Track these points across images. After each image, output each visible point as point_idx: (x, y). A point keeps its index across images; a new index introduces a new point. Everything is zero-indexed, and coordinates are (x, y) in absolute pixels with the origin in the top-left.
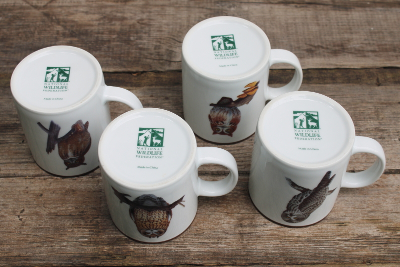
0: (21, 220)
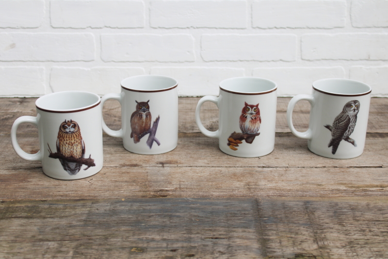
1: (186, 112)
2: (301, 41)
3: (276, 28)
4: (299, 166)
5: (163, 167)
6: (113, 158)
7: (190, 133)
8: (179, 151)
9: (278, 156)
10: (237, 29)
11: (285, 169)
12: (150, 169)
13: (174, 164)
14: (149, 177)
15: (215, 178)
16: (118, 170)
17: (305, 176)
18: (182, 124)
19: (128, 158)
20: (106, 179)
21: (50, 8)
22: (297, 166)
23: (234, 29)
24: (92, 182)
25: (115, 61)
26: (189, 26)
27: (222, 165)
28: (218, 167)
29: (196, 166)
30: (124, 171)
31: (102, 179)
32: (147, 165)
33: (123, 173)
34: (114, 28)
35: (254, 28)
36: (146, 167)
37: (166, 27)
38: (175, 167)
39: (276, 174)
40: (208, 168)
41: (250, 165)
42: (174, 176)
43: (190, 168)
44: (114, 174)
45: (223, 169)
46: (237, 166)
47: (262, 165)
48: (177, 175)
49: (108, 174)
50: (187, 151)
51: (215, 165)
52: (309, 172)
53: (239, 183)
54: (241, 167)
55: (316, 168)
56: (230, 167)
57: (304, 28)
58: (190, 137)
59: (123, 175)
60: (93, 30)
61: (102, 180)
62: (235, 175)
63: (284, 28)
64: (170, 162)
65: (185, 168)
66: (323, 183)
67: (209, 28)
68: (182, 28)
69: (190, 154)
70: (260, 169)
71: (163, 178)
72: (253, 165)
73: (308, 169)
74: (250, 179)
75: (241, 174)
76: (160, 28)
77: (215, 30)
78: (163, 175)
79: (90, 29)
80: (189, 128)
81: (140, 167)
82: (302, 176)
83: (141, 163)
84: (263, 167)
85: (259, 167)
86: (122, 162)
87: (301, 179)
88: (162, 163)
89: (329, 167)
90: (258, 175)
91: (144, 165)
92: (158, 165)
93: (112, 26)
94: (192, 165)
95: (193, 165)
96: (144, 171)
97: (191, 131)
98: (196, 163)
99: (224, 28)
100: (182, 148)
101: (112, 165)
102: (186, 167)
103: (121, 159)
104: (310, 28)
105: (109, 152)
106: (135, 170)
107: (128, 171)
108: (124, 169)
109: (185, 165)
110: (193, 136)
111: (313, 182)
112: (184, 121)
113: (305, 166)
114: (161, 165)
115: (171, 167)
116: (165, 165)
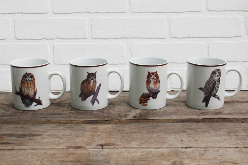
0: (41, 163)
1: (120, 103)
2: (209, 48)
3: (189, 37)
4: (216, 147)
5: (103, 148)
6: (61, 141)
7: (124, 120)
8: (115, 135)
9: (197, 139)
10: (158, 38)
11: (204, 149)
12: (91, 150)
13: (111, 145)
14: (91, 158)
15: (147, 158)
16: (65, 152)
17: (222, 155)
18: (117, 112)
19: (73, 141)
20: (54, 160)
21: (15, 24)
22: (214, 147)
23: (157, 38)
24: (43, 162)
25: (65, 64)
26: (122, 37)
27: (152, 147)
28: (148, 148)
29: (130, 148)
30: (70, 152)
31: (52, 159)
32: (89, 147)
33: (69, 154)
34: (64, 39)
35: (172, 38)
36: (89, 148)
37: (104, 38)
38: (112, 148)
39: (197, 154)
40: (140, 149)
41: (174, 147)
42: (111, 156)
43: (125, 149)
44: (61, 155)
45: (153, 150)
46: (164, 147)
47: (184, 146)
48: (114, 156)
49: (56, 155)
50: (122, 134)
51: (146, 147)
52: (225, 152)
53: (166, 162)
54: (167, 148)
55: (230, 148)
56: (158, 148)
57: (210, 37)
58: (124, 123)
59: (69, 156)
60: (48, 40)
61: (51, 161)
62: (163, 155)
63: (196, 38)
64: (108, 144)
65: (120, 149)
66: (238, 162)
67: (136, 38)
68: (116, 39)
69: (124, 137)
70: (183, 150)
71: (102, 158)
72: (177, 146)
73: (224, 150)
74: (176, 159)
75: (168, 154)
76: (99, 38)
77: (142, 39)
78: (103, 155)
79: (45, 39)
80: (123, 116)
81: (83, 149)
82: (219, 156)
83: (84, 145)
84: (186, 148)
85: (183, 148)
86: (68, 144)
87: (218, 158)
88: (102, 146)
89: (240, 147)
90: (182, 155)
91: (87, 147)
92: (98, 147)
93: (62, 38)
94: (126, 147)
95: (128, 147)
96: (86, 152)
97: (124, 119)
98: (130, 145)
99: (148, 38)
100: (117, 132)
101: (60, 148)
102: (122, 148)
103: (68, 142)
104: (215, 38)
105: (58, 136)
106: (79, 151)
107: (74, 152)
108: (70, 150)
109: (121, 147)
110: (127, 123)
111: (229, 160)
112: (119, 110)
113: (221, 146)
114: (101, 147)
115: (109, 148)
116: (104, 147)
